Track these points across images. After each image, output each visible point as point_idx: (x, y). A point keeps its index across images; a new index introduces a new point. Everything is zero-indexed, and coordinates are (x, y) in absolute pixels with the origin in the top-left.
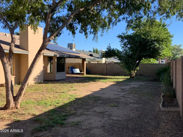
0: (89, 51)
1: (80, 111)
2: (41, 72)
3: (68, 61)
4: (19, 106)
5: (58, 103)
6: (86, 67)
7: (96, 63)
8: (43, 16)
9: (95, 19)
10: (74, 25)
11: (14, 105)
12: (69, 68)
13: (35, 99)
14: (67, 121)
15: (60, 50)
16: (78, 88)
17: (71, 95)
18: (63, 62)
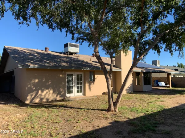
0: (174, 66)
1: (170, 121)
2: (131, 84)
3: (153, 75)
4: (117, 110)
5: (148, 112)
6: (171, 80)
7: (182, 77)
8: (132, 42)
9: (180, 37)
10: (159, 45)
11: (114, 109)
12: (154, 81)
13: (128, 106)
14: (157, 128)
15: (146, 67)
16: (165, 100)
17: (158, 106)
18: (149, 76)
